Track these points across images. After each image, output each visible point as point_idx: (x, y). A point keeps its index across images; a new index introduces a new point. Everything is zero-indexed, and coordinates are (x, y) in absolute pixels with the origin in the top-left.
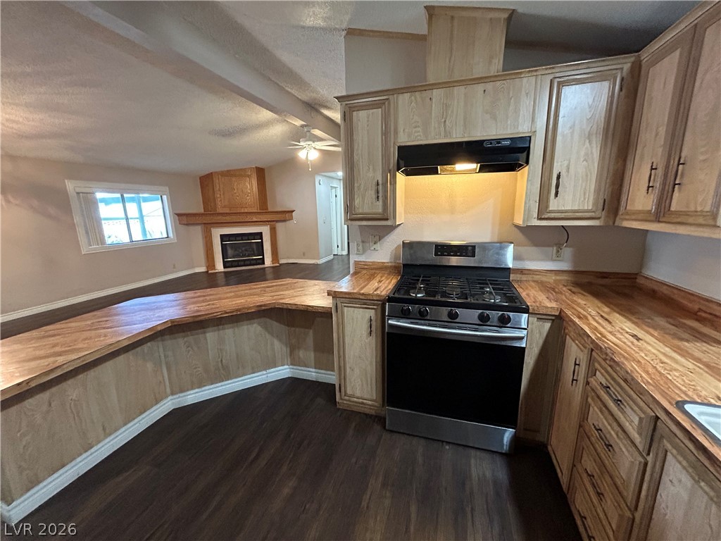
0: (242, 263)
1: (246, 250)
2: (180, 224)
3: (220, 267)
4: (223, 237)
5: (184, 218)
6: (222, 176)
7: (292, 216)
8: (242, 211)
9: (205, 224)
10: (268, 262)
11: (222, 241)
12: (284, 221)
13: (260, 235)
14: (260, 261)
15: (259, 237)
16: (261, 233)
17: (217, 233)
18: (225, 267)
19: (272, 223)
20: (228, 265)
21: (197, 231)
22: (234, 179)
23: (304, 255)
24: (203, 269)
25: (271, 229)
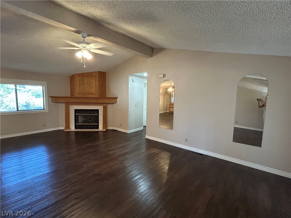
0: (86, 127)
1: (90, 119)
2: (52, 102)
3: (73, 128)
4: (76, 111)
5: (55, 99)
6: (79, 76)
7: (116, 101)
8: (89, 96)
9: (66, 103)
10: (101, 128)
11: (75, 113)
12: (113, 103)
13: (97, 111)
14: (96, 127)
15: (96, 112)
16: (98, 110)
17: (73, 108)
18: (76, 128)
19: (104, 104)
20: (77, 127)
21: (62, 107)
22: (85, 78)
23: (121, 126)
24: (63, 128)
25: (104, 108)
